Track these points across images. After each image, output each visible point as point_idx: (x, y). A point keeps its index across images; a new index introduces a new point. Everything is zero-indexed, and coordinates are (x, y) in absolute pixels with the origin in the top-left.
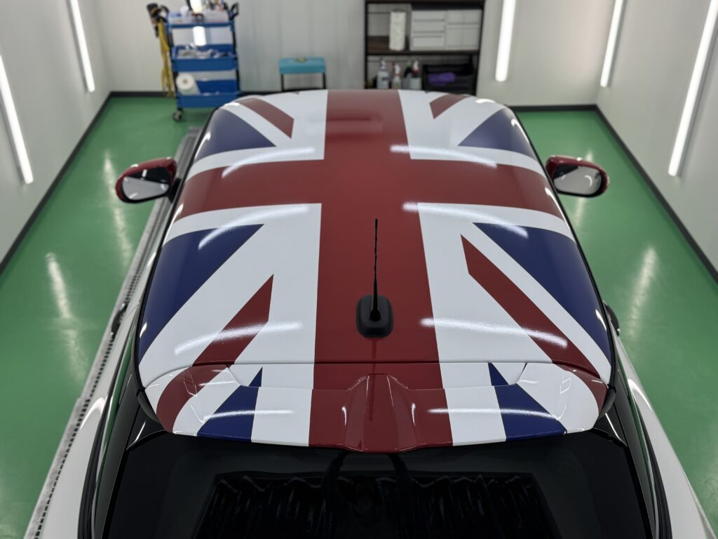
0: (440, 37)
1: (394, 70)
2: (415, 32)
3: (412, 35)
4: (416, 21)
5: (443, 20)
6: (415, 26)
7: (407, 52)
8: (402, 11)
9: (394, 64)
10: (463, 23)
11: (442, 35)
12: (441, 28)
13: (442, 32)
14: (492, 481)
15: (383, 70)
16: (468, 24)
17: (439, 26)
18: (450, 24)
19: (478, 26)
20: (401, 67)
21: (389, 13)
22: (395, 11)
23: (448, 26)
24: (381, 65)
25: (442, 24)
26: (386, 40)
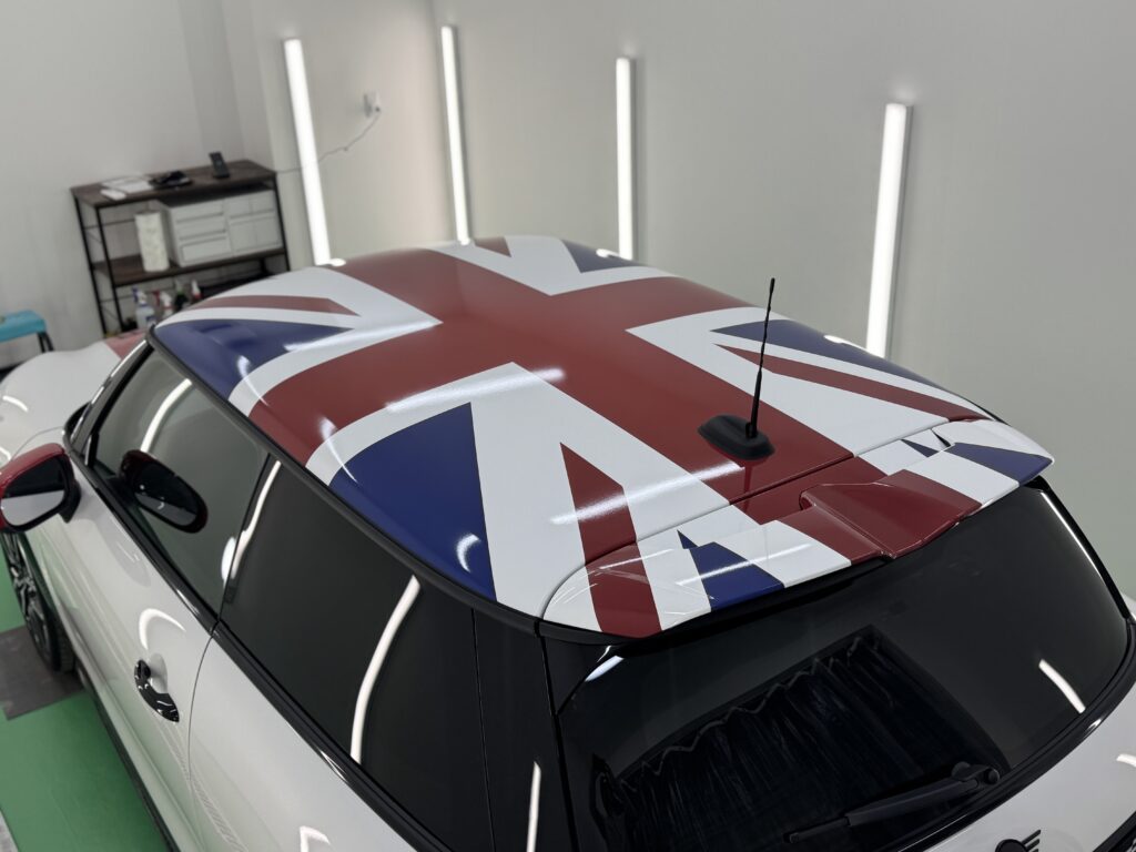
0: (224, 238)
1: (159, 303)
2: (182, 239)
3: (179, 244)
4: (179, 222)
5: (221, 214)
6: (180, 230)
7: (175, 270)
8: (153, 211)
9: (157, 293)
10: (251, 214)
11: (226, 234)
12: (221, 227)
13: (224, 231)
14: (832, 660)
15: (144, 306)
16: (260, 212)
17: (218, 223)
18: (232, 217)
19: (274, 214)
20: (171, 295)
21: (133, 220)
22: (141, 212)
23: (231, 222)
24: (136, 299)
25: (222, 218)
26: (137, 260)
